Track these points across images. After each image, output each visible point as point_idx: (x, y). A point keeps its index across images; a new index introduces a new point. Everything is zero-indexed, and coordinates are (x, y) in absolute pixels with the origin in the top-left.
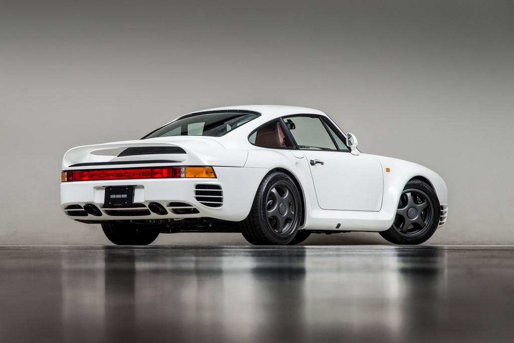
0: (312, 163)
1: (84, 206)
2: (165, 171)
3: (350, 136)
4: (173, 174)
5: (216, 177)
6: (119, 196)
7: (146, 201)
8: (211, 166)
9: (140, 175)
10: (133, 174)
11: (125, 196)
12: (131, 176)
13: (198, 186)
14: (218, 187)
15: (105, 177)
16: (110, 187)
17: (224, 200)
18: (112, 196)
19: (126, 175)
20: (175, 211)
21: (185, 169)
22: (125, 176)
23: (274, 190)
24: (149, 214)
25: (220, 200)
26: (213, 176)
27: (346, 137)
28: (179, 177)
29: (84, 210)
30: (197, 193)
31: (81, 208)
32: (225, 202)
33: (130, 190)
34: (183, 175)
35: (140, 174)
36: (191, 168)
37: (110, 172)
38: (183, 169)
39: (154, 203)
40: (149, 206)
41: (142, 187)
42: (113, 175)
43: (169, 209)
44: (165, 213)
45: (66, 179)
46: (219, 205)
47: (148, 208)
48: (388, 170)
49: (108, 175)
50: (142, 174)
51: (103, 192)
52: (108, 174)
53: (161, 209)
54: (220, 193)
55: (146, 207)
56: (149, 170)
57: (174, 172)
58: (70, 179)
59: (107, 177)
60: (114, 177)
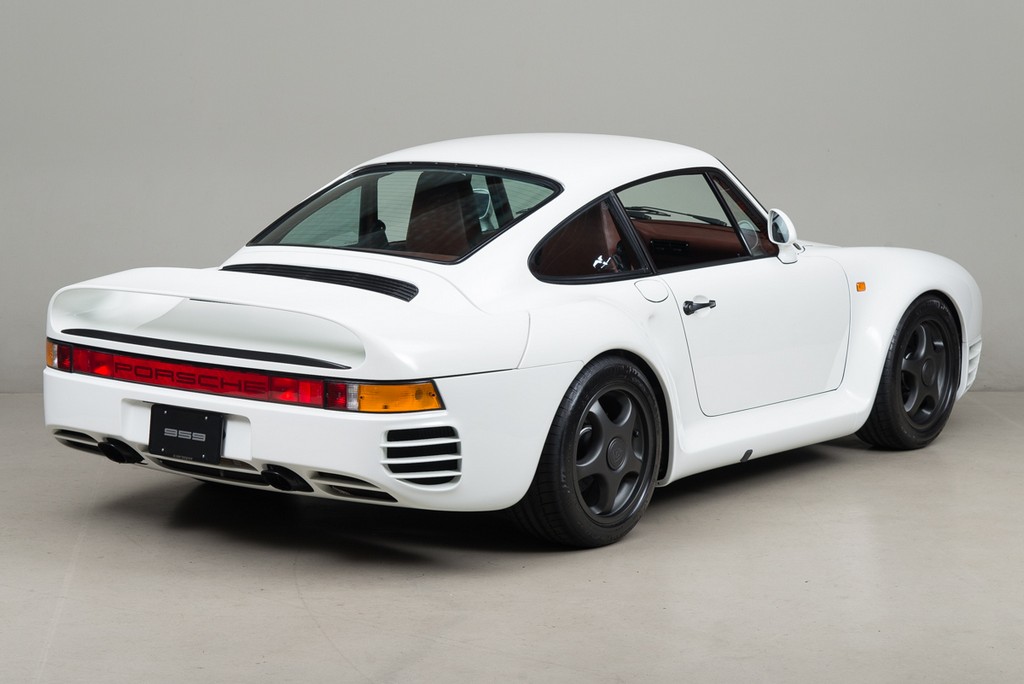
0: (690, 308)
1: (100, 444)
2: (305, 387)
3: (776, 217)
4: (325, 398)
5: (443, 407)
6: (185, 435)
7: (254, 459)
8: (431, 380)
9: (240, 388)
10: (222, 383)
11: (202, 437)
12: (216, 386)
13: (393, 435)
14: (449, 432)
15: (151, 377)
16: (165, 406)
18: (170, 432)
19: (203, 381)
20: (331, 489)
21: (359, 388)
22: (201, 384)
23: (595, 408)
25: (455, 465)
26: (436, 404)
27: (767, 216)
28: (344, 408)
30: (392, 453)
31: (93, 439)
32: (465, 472)
33: (216, 424)
34: (353, 404)
35: (239, 385)
36: (376, 387)
37: (163, 366)
38: (353, 389)
39: (275, 467)
40: (266, 471)
41: (244, 420)
42: (172, 376)
43: (317, 484)
44: (306, 489)
45: (56, 361)
46: (450, 480)
47: (260, 473)
48: (861, 287)
49: (157, 375)
50: (246, 386)
51: (146, 415)
52: (157, 370)
53: (293, 483)
54: (455, 449)
55: (255, 469)
56: (264, 378)
57: (330, 394)
58: (67, 363)
59: (156, 378)
60: (173, 380)
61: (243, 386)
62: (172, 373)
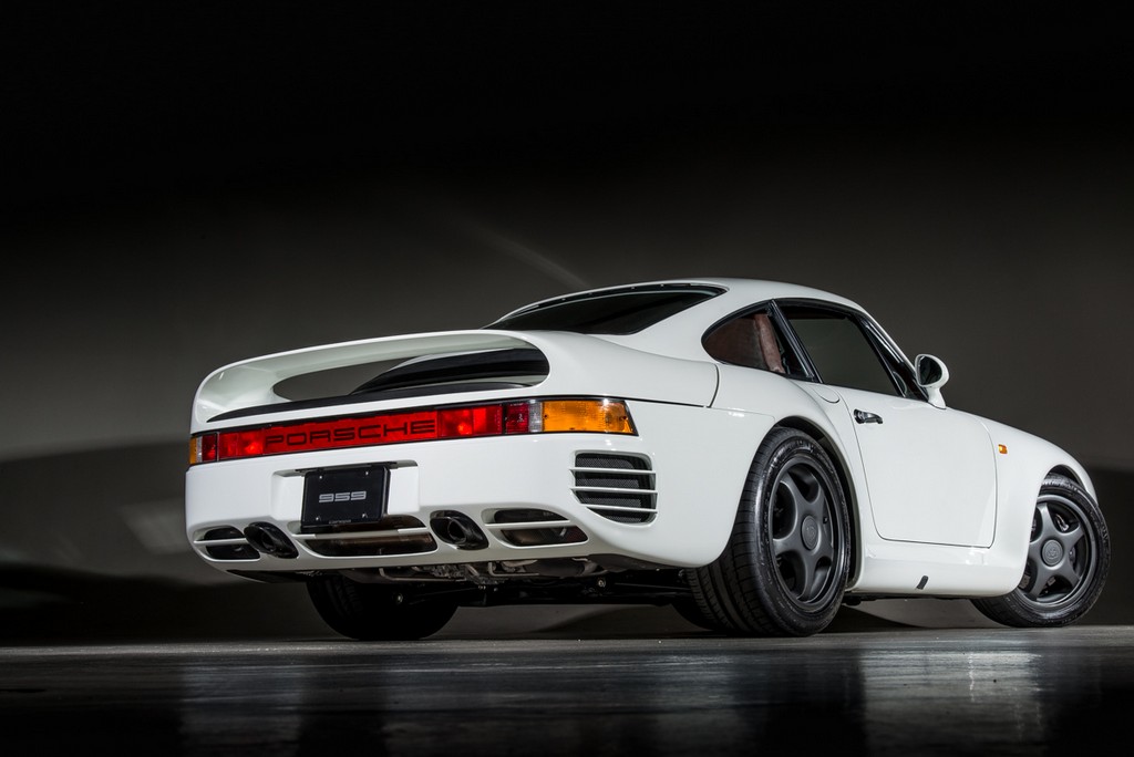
0: (860, 418)
1: (246, 530)
2: (480, 416)
4: (504, 423)
5: (635, 433)
6: (343, 497)
7: (423, 509)
8: (622, 400)
9: (406, 433)
10: (386, 431)
11: (361, 495)
12: (379, 436)
13: (583, 458)
14: (640, 462)
15: (305, 442)
16: (320, 471)
17: (660, 502)
18: (325, 498)
19: (363, 433)
20: (510, 537)
21: (542, 404)
22: (361, 437)
24: (433, 546)
25: (648, 501)
26: (627, 429)
28: (525, 431)
29: (244, 540)
30: (580, 478)
31: (239, 535)
32: (661, 507)
33: (376, 477)
34: (536, 421)
35: (405, 429)
36: (562, 403)
37: (319, 427)
38: (536, 408)
39: (447, 513)
40: (434, 523)
42: (328, 436)
43: (492, 531)
44: (481, 543)
45: (201, 456)
46: (646, 518)
47: (428, 529)
48: (1003, 449)
49: (312, 438)
50: (413, 428)
52: (311, 433)
53: (468, 532)
54: (647, 482)
55: (423, 526)
56: (434, 416)
57: (509, 420)
58: (212, 453)
59: (311, 442)
60: (329, 440)
61: (409, 429)
62: (328, 432)
